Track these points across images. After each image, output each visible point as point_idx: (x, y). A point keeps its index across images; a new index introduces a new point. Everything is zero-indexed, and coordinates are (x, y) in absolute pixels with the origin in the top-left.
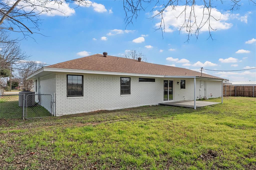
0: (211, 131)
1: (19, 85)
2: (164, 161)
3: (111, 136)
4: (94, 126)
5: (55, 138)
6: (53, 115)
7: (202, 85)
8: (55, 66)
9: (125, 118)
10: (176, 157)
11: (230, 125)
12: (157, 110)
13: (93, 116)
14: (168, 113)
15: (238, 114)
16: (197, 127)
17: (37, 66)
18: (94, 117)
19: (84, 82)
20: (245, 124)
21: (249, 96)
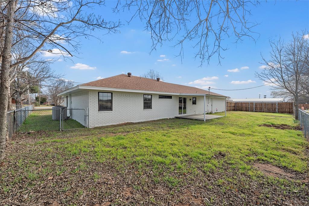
0: (219, 138)
1: (47, 101)
2: (186, 161)
3: (140, 143)
4: (124, 135)
5: (94, 145)
6: (87, 127)
7: (209, 101)
8: (88, 84)
9: (149, 129)
10: (195, 158)
11: (233, 134)
12: (174, 122)
13: (121, 127)
14: (183, 125)
15: (238, 125)
16: (208, 135)
17: (66, 84)
18: (123, 128)
19: (113, 98)
20: (244, 132)
21: (246, 111)
